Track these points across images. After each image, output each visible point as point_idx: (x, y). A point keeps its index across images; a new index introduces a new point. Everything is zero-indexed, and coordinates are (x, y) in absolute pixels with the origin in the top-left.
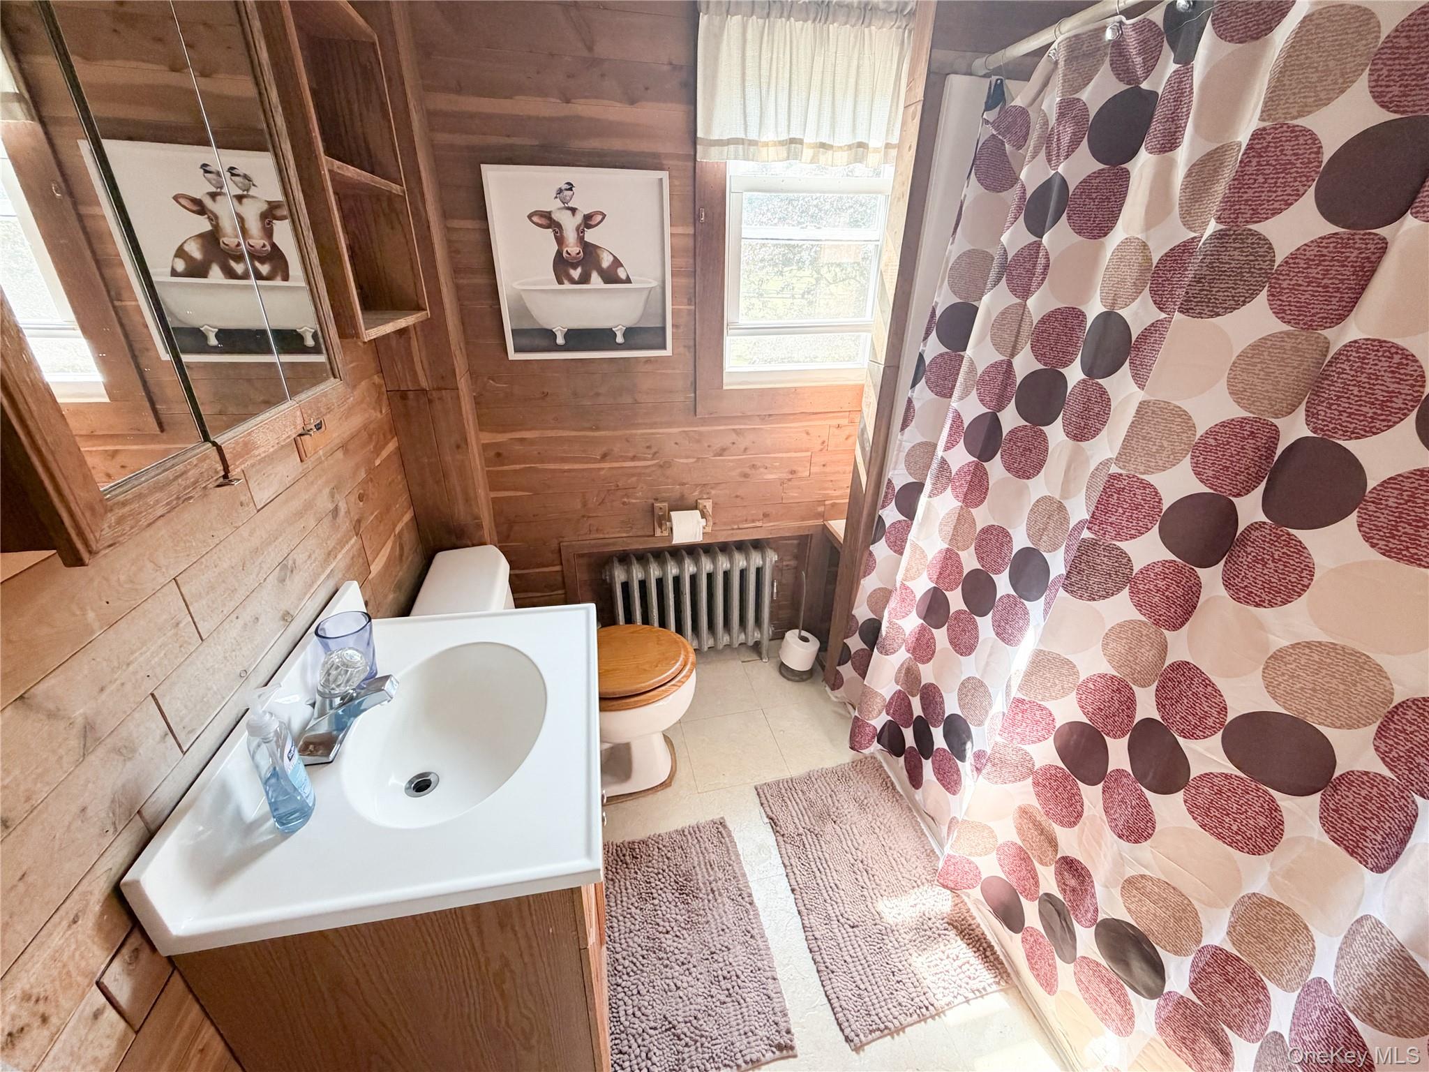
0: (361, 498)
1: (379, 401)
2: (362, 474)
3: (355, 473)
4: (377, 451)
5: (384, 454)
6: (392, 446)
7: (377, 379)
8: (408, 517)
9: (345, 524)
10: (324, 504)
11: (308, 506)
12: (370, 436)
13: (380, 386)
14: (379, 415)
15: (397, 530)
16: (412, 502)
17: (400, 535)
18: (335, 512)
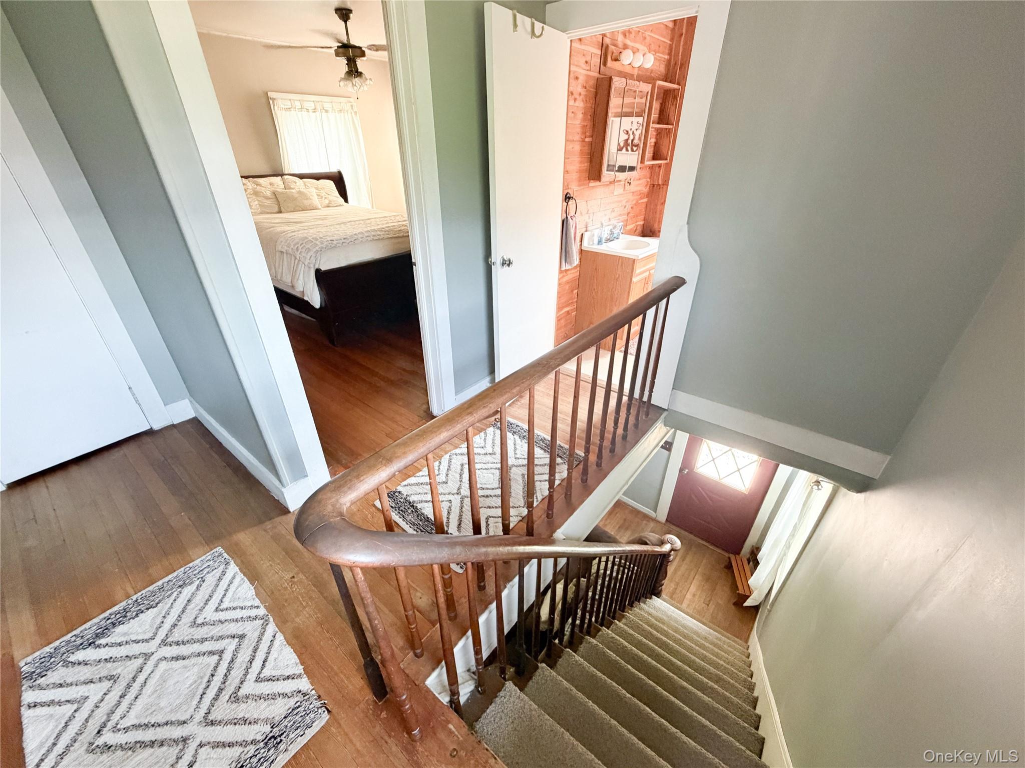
0: (632, 208)
1: (646, 186)
2: (634, 202)
3: (632, 201)
4: (641, 198)
5: (642, 201)
6: (645, 200)
7: (649, 180)
8: (642, 223)
9: (626, 211)
10: (624, 203)
11: (621, 201)
12: (640, 194)
13: (648, 182)
14: (646, 190)
15: (637, 224)
16: (644, 220)
17: (637, 226)
18: (625, 207)
